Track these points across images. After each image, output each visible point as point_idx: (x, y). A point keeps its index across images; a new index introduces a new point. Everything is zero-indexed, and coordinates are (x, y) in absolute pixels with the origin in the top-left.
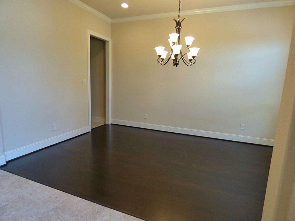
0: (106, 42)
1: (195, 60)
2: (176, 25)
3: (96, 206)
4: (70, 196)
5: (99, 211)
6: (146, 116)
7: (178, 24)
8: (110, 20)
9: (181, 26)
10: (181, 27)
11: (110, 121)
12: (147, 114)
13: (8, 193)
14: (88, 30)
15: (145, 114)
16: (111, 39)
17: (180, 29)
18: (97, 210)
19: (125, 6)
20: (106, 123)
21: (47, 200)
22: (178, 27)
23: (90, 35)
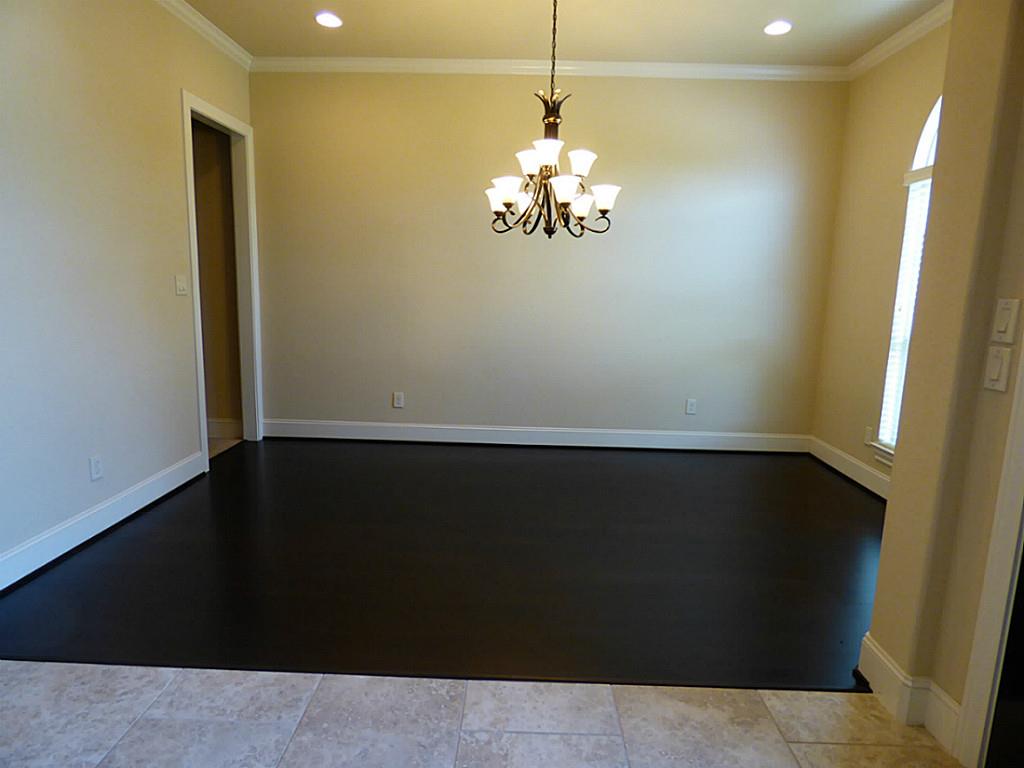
0: (233, 139)
1: (609, 221)
2: (544, 114)
3: (434, 685)
4: (323, 678)
5: (452, 694)
6: (398, 399)
7: (552, 110)
8: (246, 60)
9: (559, 117)
10: (558, 120)
11: (261, 427)
12: (402, 394)
13: (69, 722)
14: (184, 92)
15: (395, 393)
16: (252, 129)
17: (557, 125)
18: (444, 694)
19: (328, 20)
20: (245, 438)
21: (252, 708)
22: (551, 119)
23: (192, 112)
